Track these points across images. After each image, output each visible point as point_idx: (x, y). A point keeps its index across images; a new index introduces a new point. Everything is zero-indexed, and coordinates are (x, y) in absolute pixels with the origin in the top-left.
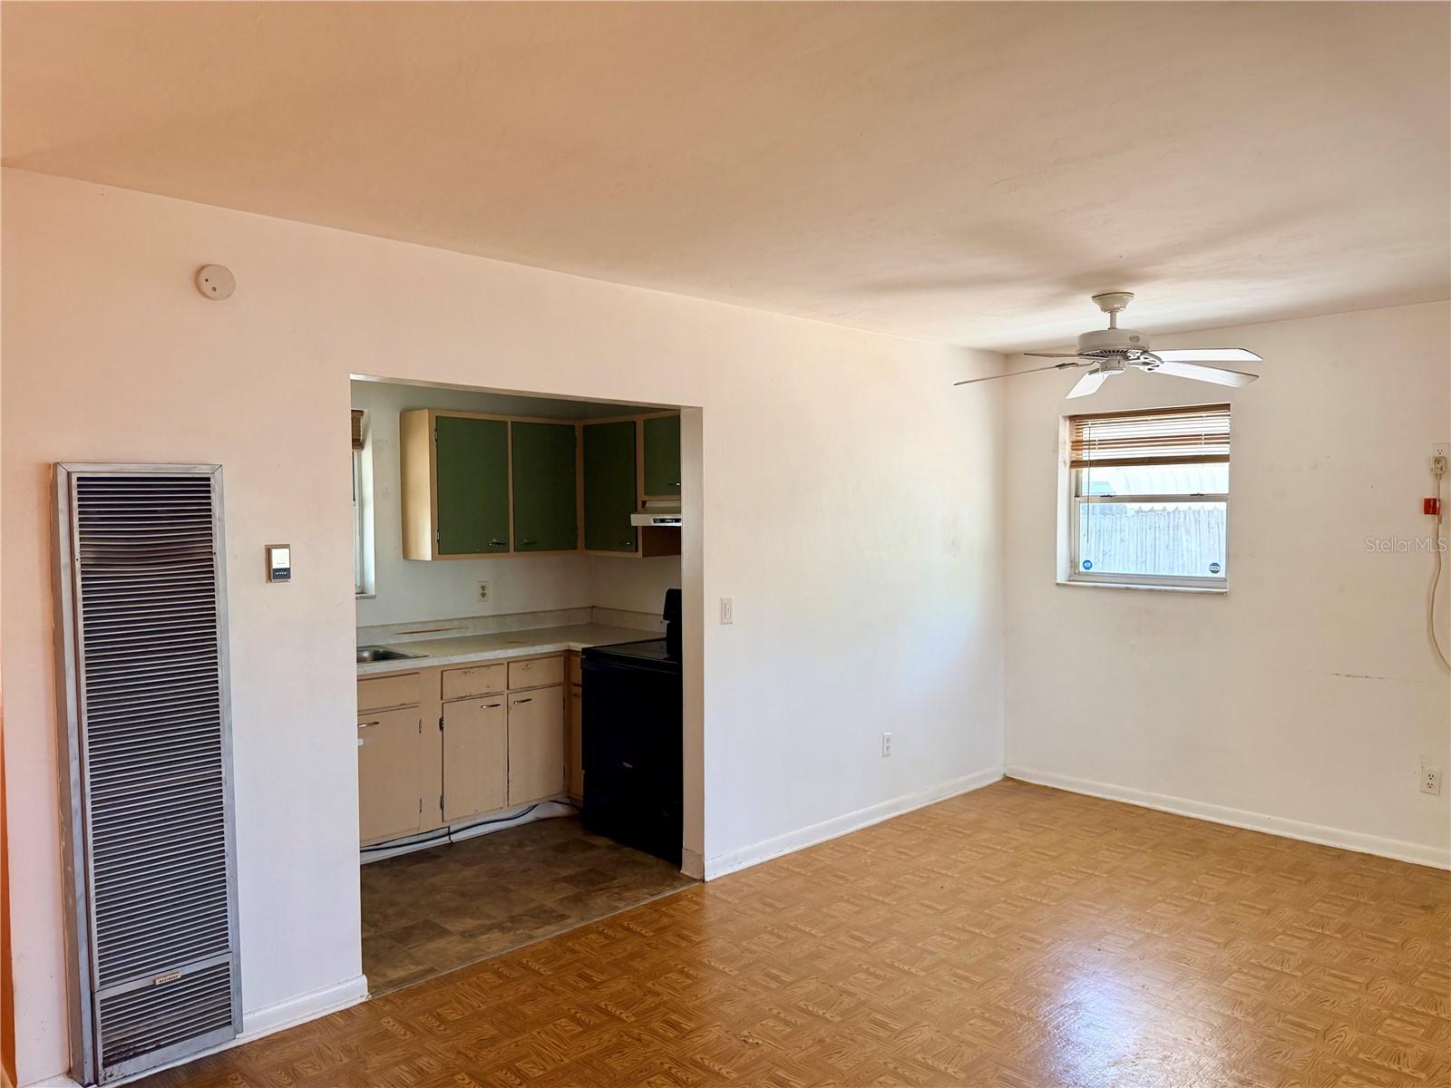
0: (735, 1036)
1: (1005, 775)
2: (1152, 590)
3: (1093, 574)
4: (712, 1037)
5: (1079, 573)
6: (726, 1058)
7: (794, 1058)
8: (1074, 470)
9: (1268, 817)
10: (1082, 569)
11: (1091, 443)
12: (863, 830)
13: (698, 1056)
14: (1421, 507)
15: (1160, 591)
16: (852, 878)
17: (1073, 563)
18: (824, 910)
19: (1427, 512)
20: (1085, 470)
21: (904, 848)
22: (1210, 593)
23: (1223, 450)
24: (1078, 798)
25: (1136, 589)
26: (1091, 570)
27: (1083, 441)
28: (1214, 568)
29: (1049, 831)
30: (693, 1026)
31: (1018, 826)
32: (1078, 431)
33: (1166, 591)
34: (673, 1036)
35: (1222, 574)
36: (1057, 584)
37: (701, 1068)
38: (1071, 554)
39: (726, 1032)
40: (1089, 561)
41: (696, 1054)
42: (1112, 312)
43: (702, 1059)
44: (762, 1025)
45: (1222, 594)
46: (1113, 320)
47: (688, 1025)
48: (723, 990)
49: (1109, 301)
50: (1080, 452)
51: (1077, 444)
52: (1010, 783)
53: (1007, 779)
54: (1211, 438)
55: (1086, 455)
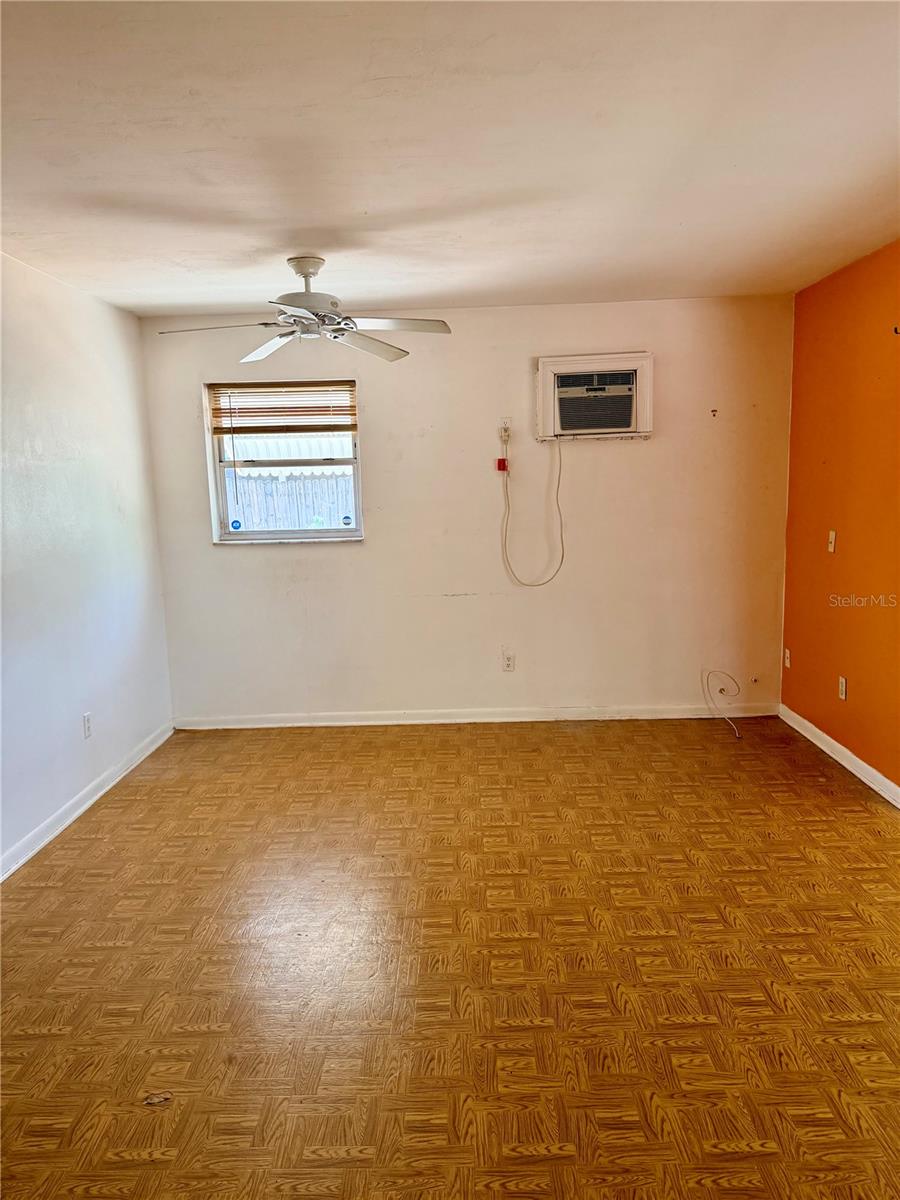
0: (132, 1104)
1: (174, 728)
2: (302, 543)
3: (242, 533)
4: (106, 1120)
5: (230, 533)
6: (146, 1137)
7: (221, 1093)
8: (216, 436)
9: (403, 712)
10: (232, 529)
11: (231, 412)
12: (79, 819)
13: (109, 1155)
14: (494, 465)
15: (309, 543)
16: (111, 872)
17: (223, 524)
18: (110, 916)
19: (499, 469)
20: (227, 437)
21: (137, 824)
22: (351, 541)
23: (347, 420)
24: (250, 733)
25: (289, 543)
26: (240, 530)
27: (221, 409)
28: (347, 521)
29: (254, 768)
30: (71, 1120)
31: (223, 771)
32: (215, 399)
33: (314, 543)
34: (55, 1146)
35: (353, 526)
36: (214, 544)
37: (125, 1168)
38: (220, 516)
39: (119, 1105)
40: (237, 522)
41: (105, 1153)
42: (306, 276)
43: (117, 1154)
44: (153, 1075)
45: (360, 541)
46: (307, 285)
47: (65, 1122)
48: (71, 1057)
49: (304, 264)
50: (219, 419)
51: (217, 412)
52: (182, 735)
53: (177, 731)
54: (339, 410)
55: (226, 423)
